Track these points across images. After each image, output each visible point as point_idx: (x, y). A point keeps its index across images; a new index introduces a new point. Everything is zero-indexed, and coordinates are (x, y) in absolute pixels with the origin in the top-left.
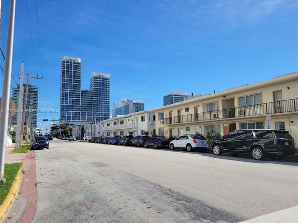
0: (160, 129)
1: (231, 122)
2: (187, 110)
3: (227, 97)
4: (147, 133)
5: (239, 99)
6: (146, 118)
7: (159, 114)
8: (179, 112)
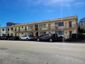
0: (11, 34)
1: (37, 32)
2: (22, 27)
3: (36, 24)
4: (5, 35)
5: (40, 25)
6: (5, 30)
7: (11, 28)
8: (19, 28)
